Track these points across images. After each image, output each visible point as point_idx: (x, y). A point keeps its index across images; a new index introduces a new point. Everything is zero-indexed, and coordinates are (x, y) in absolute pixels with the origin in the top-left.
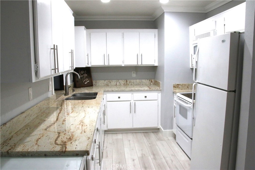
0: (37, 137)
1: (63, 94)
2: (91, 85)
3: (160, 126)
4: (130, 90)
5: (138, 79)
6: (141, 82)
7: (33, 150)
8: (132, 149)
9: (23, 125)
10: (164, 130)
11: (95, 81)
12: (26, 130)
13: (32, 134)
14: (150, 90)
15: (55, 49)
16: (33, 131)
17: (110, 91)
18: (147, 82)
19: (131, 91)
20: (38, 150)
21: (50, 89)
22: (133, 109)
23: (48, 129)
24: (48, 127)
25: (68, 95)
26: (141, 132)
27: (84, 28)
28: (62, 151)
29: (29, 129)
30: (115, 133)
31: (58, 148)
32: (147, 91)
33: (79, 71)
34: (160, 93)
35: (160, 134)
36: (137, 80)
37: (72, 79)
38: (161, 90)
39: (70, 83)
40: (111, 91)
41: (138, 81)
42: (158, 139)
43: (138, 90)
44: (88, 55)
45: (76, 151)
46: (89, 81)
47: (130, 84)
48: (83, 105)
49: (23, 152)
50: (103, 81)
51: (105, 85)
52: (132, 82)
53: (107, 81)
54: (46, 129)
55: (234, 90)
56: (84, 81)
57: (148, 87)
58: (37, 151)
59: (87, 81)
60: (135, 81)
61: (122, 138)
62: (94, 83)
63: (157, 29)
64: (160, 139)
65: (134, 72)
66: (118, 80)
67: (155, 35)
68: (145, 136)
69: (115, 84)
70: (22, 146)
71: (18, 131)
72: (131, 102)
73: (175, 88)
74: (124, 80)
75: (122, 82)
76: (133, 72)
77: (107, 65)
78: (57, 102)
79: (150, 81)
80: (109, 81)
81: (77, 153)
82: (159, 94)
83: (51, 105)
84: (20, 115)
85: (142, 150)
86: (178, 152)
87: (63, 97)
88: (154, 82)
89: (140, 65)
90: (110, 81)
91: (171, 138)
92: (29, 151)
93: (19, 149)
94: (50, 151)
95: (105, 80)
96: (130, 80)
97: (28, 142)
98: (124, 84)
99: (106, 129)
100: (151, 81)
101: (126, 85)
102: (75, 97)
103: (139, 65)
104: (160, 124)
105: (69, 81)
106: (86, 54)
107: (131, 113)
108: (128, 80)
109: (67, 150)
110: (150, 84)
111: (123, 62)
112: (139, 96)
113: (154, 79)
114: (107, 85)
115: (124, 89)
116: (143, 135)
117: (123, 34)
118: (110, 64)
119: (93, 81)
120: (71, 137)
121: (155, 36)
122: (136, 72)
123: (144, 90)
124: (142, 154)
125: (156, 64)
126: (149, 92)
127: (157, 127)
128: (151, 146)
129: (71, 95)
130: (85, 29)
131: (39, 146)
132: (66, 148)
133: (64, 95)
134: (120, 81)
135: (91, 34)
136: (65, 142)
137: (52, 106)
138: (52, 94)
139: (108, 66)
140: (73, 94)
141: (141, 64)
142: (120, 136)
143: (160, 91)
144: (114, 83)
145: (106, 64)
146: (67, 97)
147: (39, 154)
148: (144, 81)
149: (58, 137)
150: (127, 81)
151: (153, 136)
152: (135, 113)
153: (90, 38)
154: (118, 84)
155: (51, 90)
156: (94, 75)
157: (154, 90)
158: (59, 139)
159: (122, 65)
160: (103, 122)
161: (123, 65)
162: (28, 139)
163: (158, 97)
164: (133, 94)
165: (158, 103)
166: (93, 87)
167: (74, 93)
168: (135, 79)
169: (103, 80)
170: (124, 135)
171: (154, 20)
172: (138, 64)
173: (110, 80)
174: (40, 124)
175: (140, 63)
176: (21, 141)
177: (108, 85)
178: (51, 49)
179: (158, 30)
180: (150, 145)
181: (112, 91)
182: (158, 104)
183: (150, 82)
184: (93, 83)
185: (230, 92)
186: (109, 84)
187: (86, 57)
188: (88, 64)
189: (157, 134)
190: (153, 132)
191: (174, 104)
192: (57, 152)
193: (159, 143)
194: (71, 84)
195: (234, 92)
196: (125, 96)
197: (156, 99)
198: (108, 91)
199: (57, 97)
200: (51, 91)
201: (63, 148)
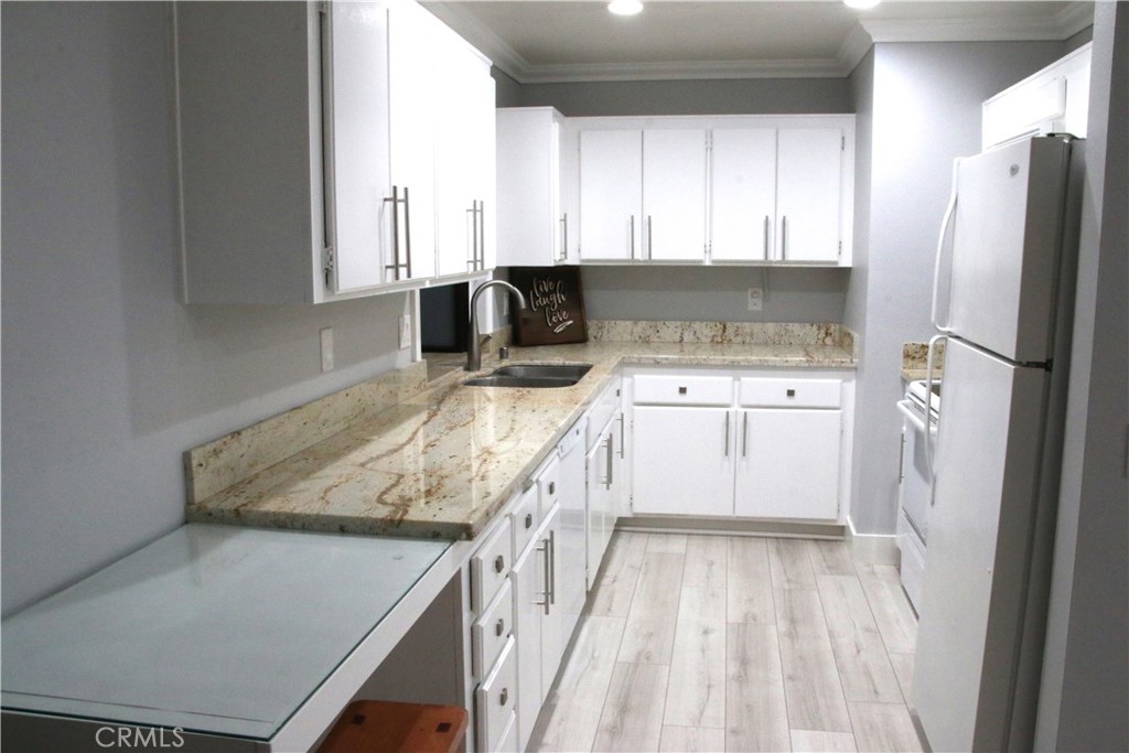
0: (330, 482)
1: (459, 365)
2: (578, 337)
3: (847, 520)
4: (726, 363)
5: (769, 322)
6: (783, 333)
7: (308, 512)
8: (713, 595)
9: (294, 449)
10: (858, 532)
11: (595, 322)
12: (302, 464)
13: (316, 475)
14: (811, 368)
15: (397, 200)
16: (320, 467)
17: (647, 362)
18: (810, 333)
19: (733, 366)
20: (322, 513)
21: (406, 342)
22: (736, 438)
23: (369, 466)
24: (372, 460)
25: (479, 368)
26: (766, 537)
27: (551, 113)
28: (392, 521)
29: (311, 460)
30: (660, 533)
31: (382, 512)
32: (797, 368)
33: (535, 279)
34: (850, 380)
35: (844, 552)
36: (769, 324)
37: (505, 313)
38: (856, 369)
39: (495, 326)
40: (652, 362)
41: (771, 327)
42: (829, 568)
43: (758, 363)
44: (565, 220)
45: (433, 523)
46: (571, 322)
47: (739, 339)
48: (519, 403)
49: (279, 514)
50: (628, 323)
51: (636, 342)
52: (748, 330)
53: (644, 322)
54: (363, 465)
55: (1044, 361)
56: (551, 320)
57: (807, 354)
58: (317, 515)
59: (564, 321)
60: (757, 327)
61: (683, 552)
62: (592, 332)
63: (853, 112)
64: (835, 568)
65: (755, 292)
66: (692, 320)
67: (843, 138)
68: (778, 551)
69: (677, 338)
70: (279, 499)
71: (278, 464)
72: (728, 413)
73: (910, 362)
74: (712, 324)
75: (706, 331)
76: (750, 292)
77: (645, 261)
78: (431, 391)
79: (823, 331)
80: (654, 323)
81: (438, 530)
82: (847, 385)
83: (407, 399)
84: (286, 415)
85: (751, 600)
86: (898, 621)
87: (458, 375)
88: (837, 334)
89: (776, 263)
90: (656, 326)
91: (883, 569)
92: (295, 512)
93: (272, 506)
94: (358, 518)
95: (636, 320)
96: (738, 324)
97: (301, 491)
98: (712, 341)
99: (626, 513)
100: (828, 329)
101: (720, 342)
102: (504, 378)
103: (771, 262)
104: (846, 507)
105: (488, 318)
106: (558, 216)
107: (727, 454)
108: (728, 325)
109: (405, 518)
110: (820, 342)
111: (708, 250)
112: (768, 386)
113: (840, 323)
114: (646, 341)
115: (705, 357)
116: (772, 546)
117: (711, 135)
118: (653, 257)
119: (589, 323)
120: (433, 490)
121: (843, 143)
122: (764, 291)
123: (786, 364)
124: (746, 616)
125: (846, 262)
126: (807, 373)
127: (835, 521)
128: (790, 591)
129: (491, 370)
130: (555, 116)
131: (328, 503)
132: (406, 512)
133: (461, 368)
134: (697, 325)
135: (584, 136)
136: (410, 500)
137: (407, 403)
138: (413, 360)
139: (631, 264)
140: (498, 366)
141: (779, 258)
142: (677, 545)
143: (853, 373)
144: (670, 331)
145: (640, 255)
146: (472, 375)
147: (324, 525)
148: (795, 328)
149: (393, 486)
150: (725, 327)
151: (811, 555)
152: (744, 455)
153: (579, 150)
154: (688, 337)
155: (409, 344)
156: (594, 298)
157: (829, 368)
158: (396, 492)
159: (701, 261)
160: (605, 480)
161: (708, 263)
162: (302, 485)
163: (842, 399)
164: (739, 380)
165: (842, 420)
166: (586, 346)
167: (505, 363)
168: (761, 318)
169: (629, 320)
170: (696, 541)
171: (845, 75)
172: (766, 258)
173: (656, 320)
174: (349, 449)
175: (775, 256)
176: (280, 489)
177: (648, 342)
178: (386, 200)
179: (857, 118)
180: (786, 586)
181: (657, 364)
182: (842, 425)
183: (820, 336)
184: (589, 332)
185: (1028, 369)
186: (654, 338)
187: (558, 226)
188: (565, 253)
189: (831, 550)
190: (816, 540)
191: (904, 428)
192: (376, 520)
193: (827, 583)
194: (498, 329)
195: (1043, 370)
196: (708, 385)
197: (836, 404)
198: (640, 364)
199: (433, 372)
200: (408, 347)
201: (396, 512)
